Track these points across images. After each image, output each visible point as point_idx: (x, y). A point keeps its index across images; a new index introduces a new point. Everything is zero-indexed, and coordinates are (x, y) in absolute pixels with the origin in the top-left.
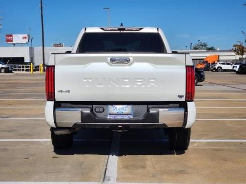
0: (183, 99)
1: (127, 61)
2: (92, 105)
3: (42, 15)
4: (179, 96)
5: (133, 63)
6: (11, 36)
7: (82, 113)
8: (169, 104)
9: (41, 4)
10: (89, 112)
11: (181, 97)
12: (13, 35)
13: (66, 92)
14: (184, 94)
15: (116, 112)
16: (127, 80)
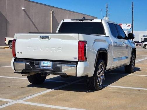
0: (77, 60)
1: (47, 37)
2: (34, 60)
3: (133, 12)
4: (74, 58)
5: (50, 39)
6: (121, 24)
7: (26, 64)
8: (71, 62)
9: (133, 6)
10: (29, 64)
11: (76, 59)
12: (122, 24)
13: (20, 53)
14: (77, 57)
15: (44, 65)
16: (48, 48)
